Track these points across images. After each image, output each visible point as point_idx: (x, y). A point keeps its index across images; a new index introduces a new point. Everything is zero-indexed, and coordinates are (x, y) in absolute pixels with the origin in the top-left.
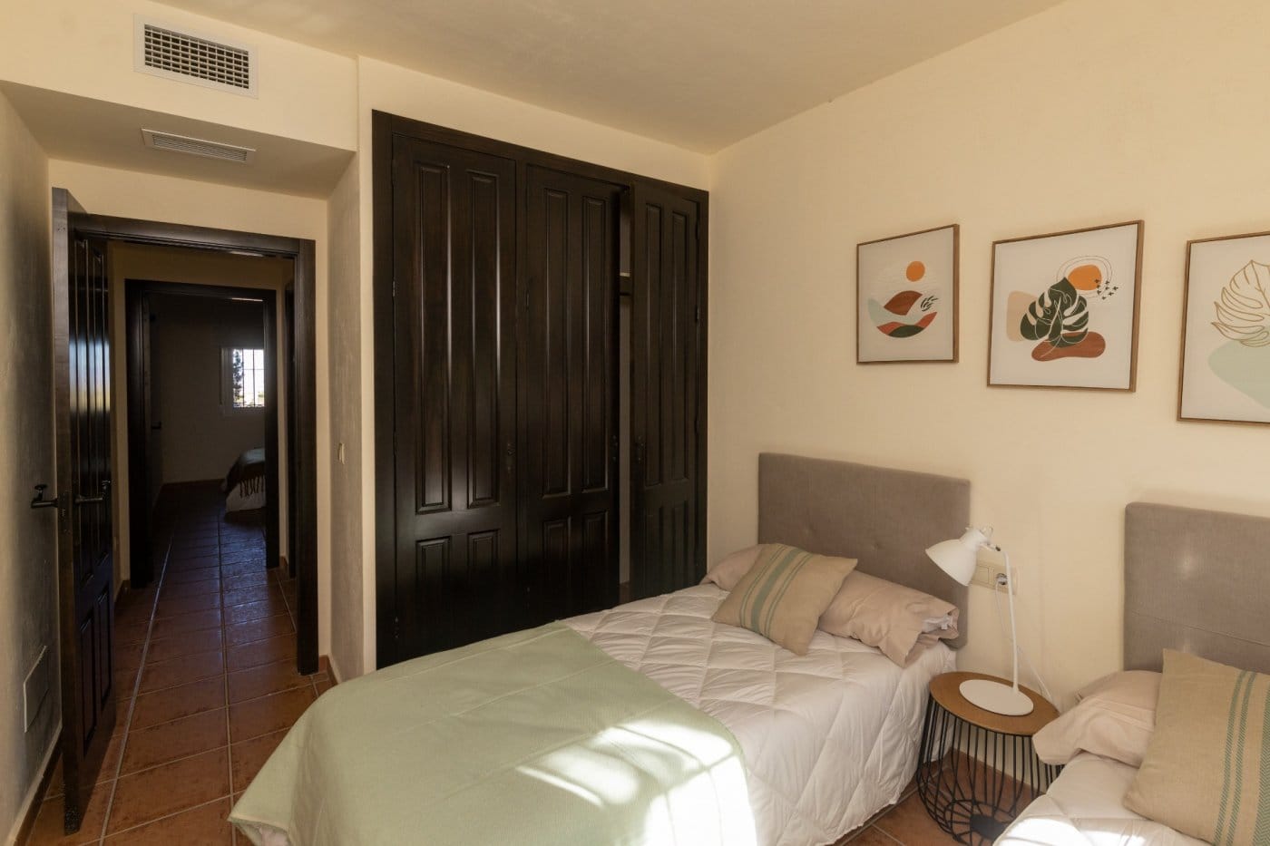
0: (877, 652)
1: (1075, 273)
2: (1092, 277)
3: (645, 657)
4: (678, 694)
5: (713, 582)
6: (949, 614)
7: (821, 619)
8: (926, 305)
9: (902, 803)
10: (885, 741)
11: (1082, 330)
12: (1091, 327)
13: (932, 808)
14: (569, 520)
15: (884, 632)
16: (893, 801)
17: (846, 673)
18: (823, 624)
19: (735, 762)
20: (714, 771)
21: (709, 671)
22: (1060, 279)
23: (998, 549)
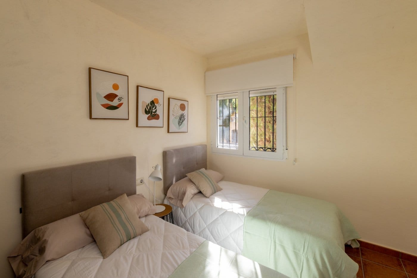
11: (156, 113)
12: (157, 113)
22: (152, 100)
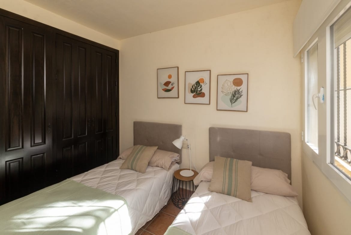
0: (162, 168)
1: (200, 80)
2: (202, 80)
3: (99, 183)
4: (108, 192)
5: (120, 158)
6: (178, 156)
7: (149, 163)
8: (172, 85)
9: (168, 204)
10: (164, 190)
11: (201, 92)
12: (203, 91)
13: (174, 203)
14: (73, 146)
15: (164, 163)
16: (166, 204)
17: (154, 175)
18: (149, 164)
19: (125, 206)
20: (119, 210)
21: (118, 183)
22: (197, 81)
23: (187, 140)
